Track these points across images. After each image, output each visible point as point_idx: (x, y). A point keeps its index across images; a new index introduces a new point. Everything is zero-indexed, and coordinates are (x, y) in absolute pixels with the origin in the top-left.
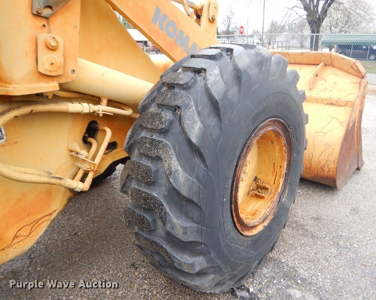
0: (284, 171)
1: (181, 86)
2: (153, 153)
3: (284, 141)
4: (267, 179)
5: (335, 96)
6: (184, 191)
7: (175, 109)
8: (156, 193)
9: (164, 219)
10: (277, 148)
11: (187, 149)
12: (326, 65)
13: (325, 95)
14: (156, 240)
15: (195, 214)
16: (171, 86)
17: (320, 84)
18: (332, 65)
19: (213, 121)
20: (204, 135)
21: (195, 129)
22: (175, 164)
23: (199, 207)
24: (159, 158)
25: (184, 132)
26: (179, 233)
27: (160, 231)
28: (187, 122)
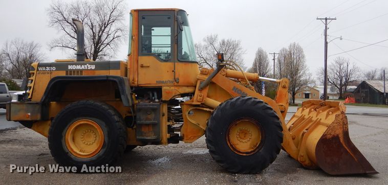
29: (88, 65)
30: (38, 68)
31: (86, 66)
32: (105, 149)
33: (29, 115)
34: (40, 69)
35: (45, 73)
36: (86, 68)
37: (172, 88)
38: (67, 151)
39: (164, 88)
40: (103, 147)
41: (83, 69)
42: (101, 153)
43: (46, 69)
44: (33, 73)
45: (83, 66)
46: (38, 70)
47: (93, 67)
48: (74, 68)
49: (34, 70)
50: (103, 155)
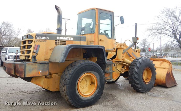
0: (151, 76)
1: (136, 61)
2: (133, 68)
3: (151, 71)
4: (149, 78)
5: (165, 67)
6: (137, 72)
7: (136, 63)
8: (134, 72)
9: (134, 75)
10: (150, 72)
11: (137, 67)
12: (164, 61)
13: (163, 67)
14: (133, 78)
15: (138, 75)
16: (135, 61)
17: (162, 65)
18: (165, 61)
19: (140, 65)
20: (139, 66)
21: (138, 65)
22: (135, 69)
23: (138, 74)
24: (134, 68)
25: (137, 66)
26: (136, 77)
27: (134, 77)
28: (137, 65)
29: (69, 37)
30: (36, 37)
31: (68, 38)
32: (98, 90)
33: (40, 72)
34: (38, 38)
35: (41, 41)
36: (68, 39)
37: (112, 53)
38: (78, 94)
39: (109, 53)
40: (97, 89)
41: (66, 40)
42: (96, 92)
43: (42, 38)
44: (32, 41)
45: (66, 38)
46: (36, 38)
47: (72, 39)
48: (61, 39)
49: (33, 38)
50: (97, 93)
